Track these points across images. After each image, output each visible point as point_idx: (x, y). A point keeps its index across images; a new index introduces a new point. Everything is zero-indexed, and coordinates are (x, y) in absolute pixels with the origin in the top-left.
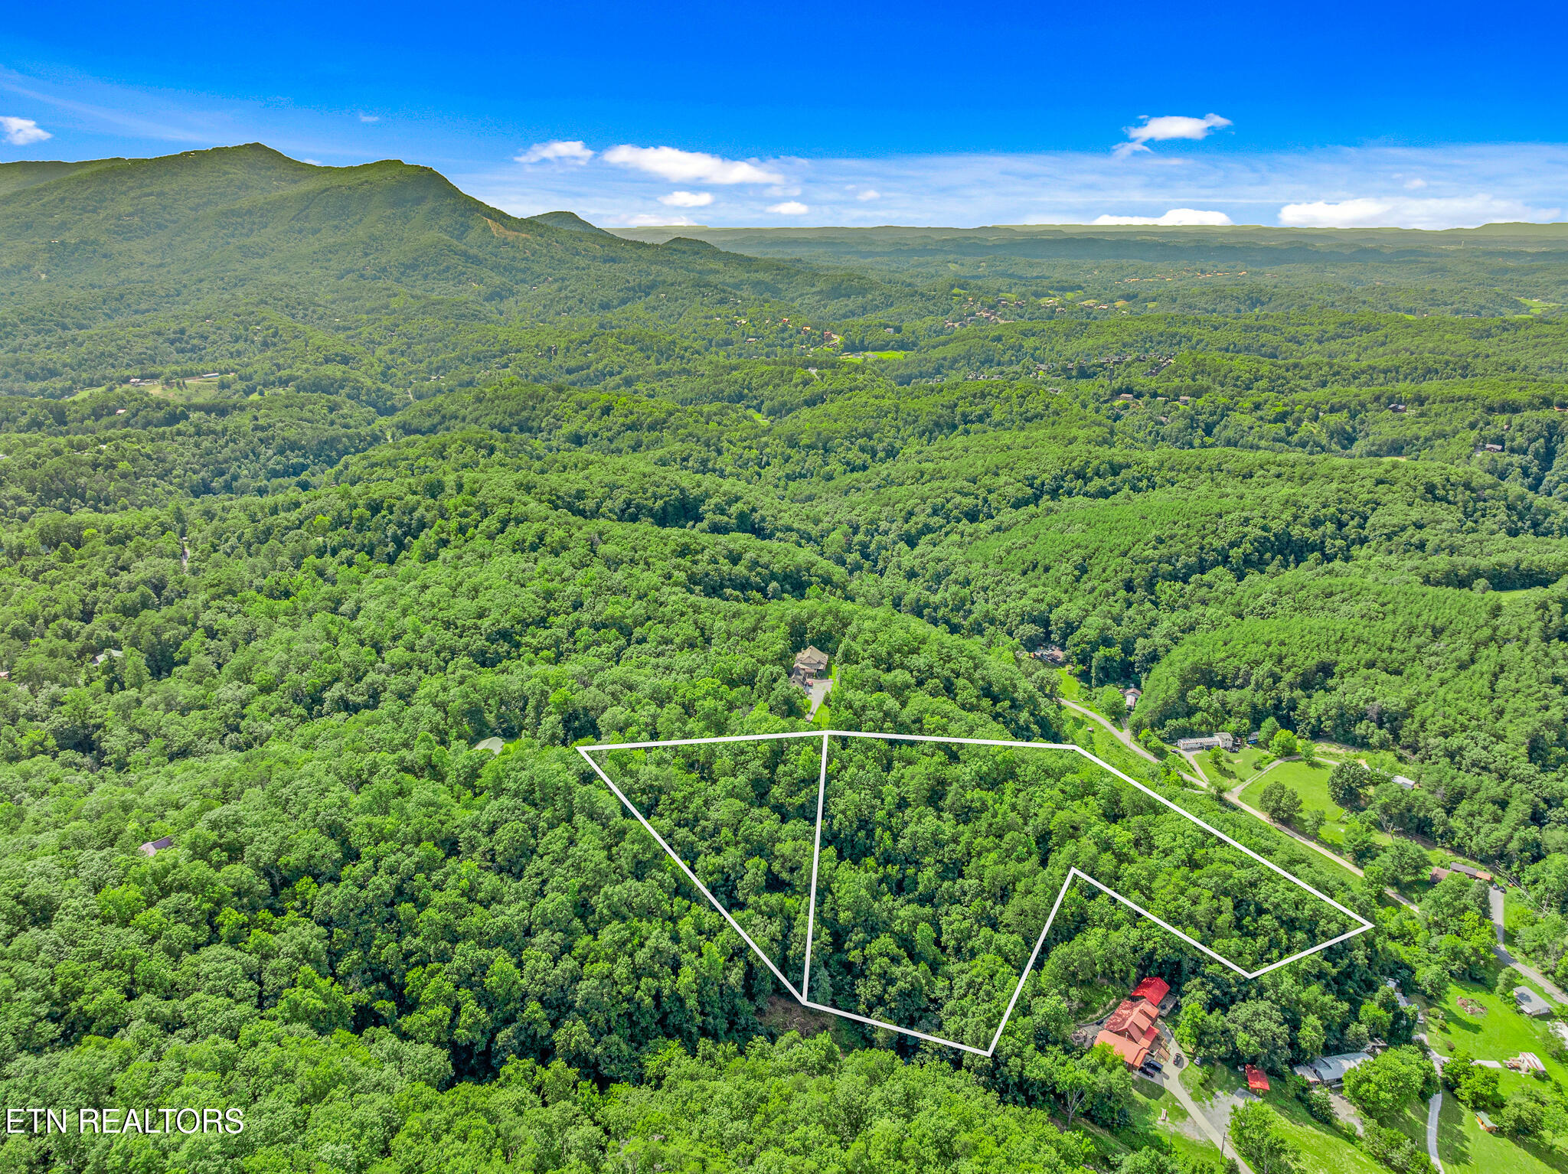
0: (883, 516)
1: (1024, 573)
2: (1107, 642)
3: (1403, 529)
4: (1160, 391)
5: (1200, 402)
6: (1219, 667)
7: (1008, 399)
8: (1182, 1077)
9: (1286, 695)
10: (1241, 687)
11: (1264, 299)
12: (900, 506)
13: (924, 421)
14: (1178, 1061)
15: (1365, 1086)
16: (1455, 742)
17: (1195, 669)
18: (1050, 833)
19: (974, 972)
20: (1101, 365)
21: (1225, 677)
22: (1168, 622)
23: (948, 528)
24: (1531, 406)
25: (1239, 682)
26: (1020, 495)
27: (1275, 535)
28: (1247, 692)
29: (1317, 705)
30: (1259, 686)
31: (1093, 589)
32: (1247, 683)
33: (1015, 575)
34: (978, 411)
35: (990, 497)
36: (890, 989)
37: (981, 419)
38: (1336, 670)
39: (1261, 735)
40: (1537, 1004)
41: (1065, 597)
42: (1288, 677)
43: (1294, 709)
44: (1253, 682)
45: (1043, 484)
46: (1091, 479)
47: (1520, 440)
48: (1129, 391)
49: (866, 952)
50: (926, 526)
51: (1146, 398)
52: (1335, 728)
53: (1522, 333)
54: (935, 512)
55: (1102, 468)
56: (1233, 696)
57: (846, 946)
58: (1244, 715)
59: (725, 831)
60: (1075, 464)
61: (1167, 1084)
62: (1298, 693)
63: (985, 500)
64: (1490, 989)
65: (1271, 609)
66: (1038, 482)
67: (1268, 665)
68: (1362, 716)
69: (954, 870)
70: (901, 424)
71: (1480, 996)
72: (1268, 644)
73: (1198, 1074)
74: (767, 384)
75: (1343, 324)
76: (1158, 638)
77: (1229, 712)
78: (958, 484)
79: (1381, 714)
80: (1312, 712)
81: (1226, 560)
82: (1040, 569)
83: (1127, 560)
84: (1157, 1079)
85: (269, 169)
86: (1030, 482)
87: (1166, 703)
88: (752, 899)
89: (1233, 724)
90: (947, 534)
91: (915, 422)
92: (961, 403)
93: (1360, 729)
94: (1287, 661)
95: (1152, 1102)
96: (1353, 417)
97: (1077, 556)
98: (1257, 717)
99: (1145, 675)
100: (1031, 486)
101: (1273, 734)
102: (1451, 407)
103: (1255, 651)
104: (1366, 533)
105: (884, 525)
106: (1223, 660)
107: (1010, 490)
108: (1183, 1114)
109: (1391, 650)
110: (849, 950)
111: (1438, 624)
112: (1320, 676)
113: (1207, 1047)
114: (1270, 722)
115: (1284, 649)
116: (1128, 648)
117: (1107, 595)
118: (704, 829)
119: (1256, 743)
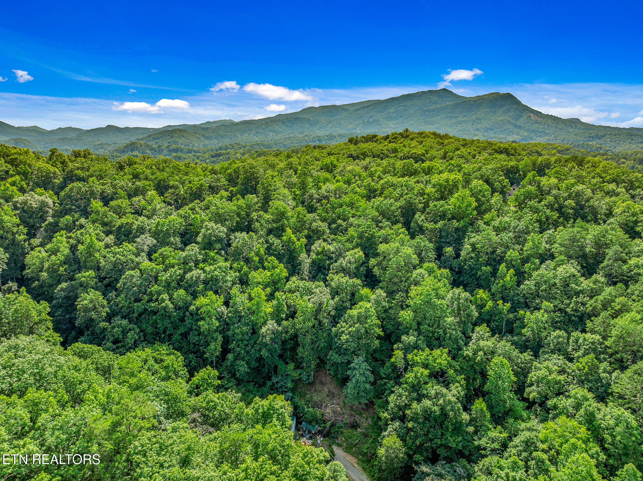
85: (446, 97)
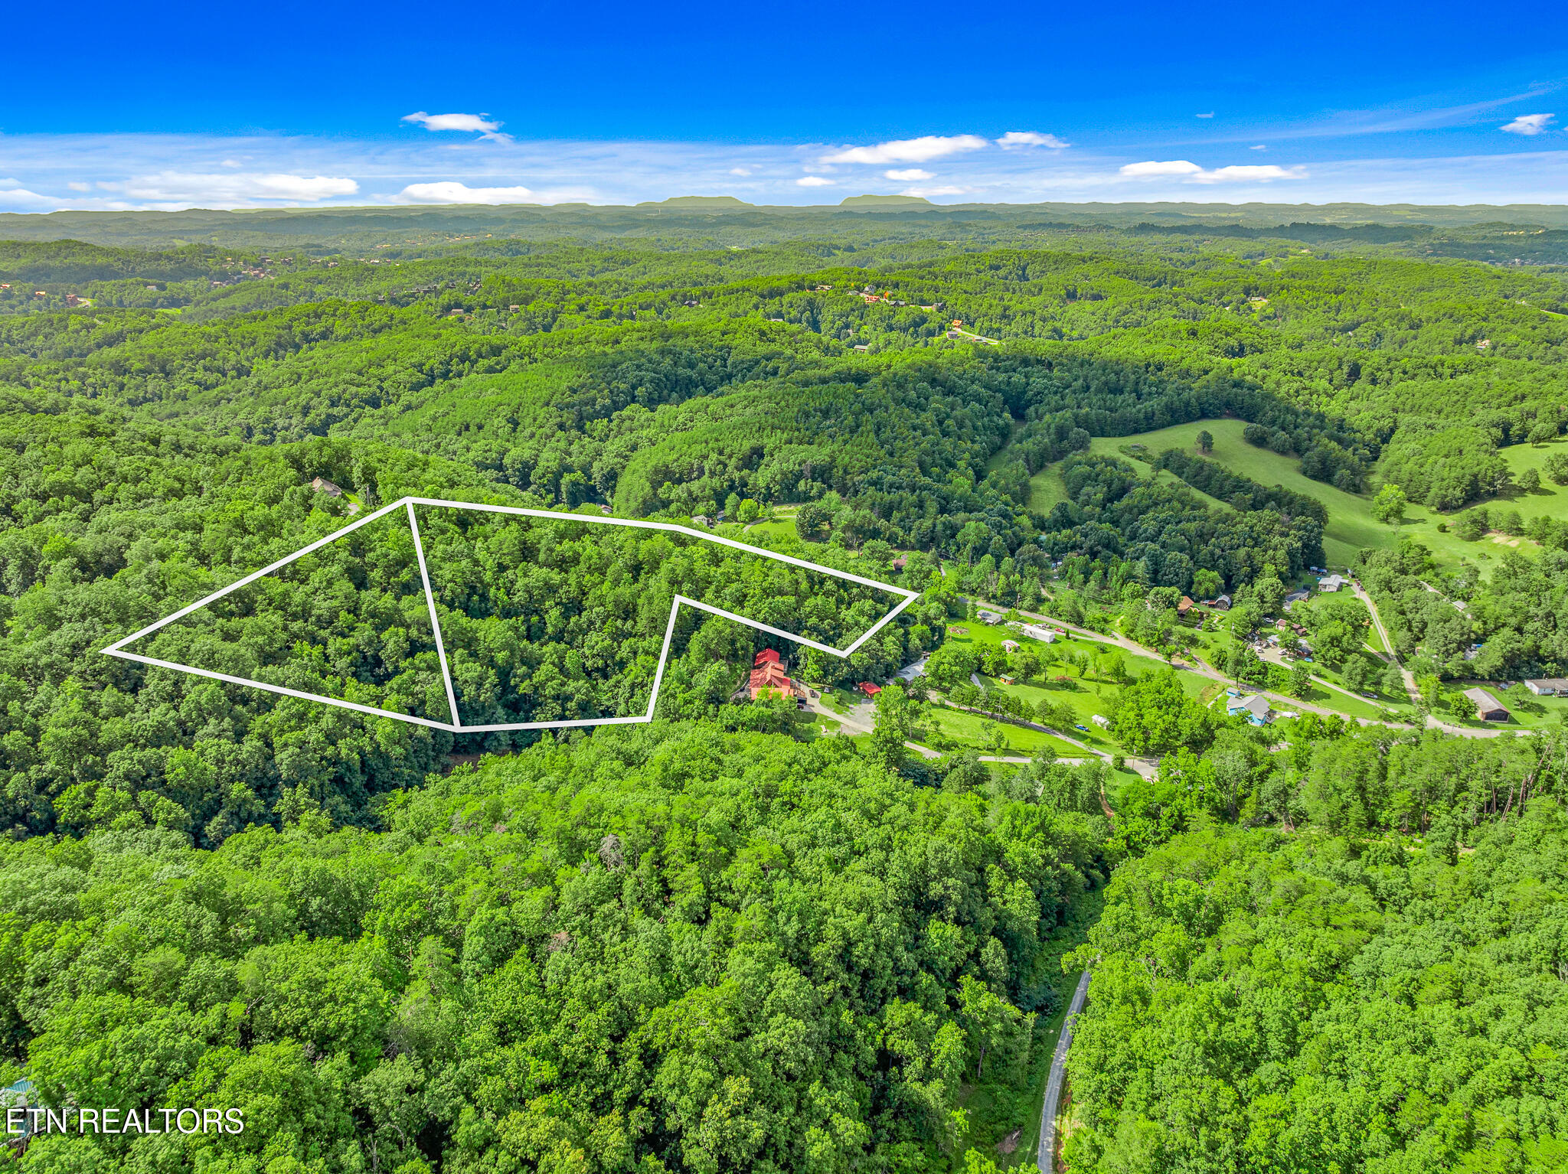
0: (276, 414)
1: (459, 434)
2: (569, 469)
3: (757, 362)
4: (489, 303)
5: (531, 308)
6: (674, 467)
7: (346, 315)
8: (821, 702)
9: (737, 475)
10: (699, 477)
11: (523, 250)
12: (293, 402)
13: (263, 342)
14: (813, 695)
15: (941, 667)
16: (874, 474)
17: (656, 471)
18: (641, 563)
19: (632, 676)
20: (413, 295)
21: (681, 474)
22: (614, 445)
23: (354, 415)
24: (790, 290)
25: (695, 475)
26: (414, 380)
27: (665, 376)
28: (705, 478)
29: (761, 478)
30: (713, 474)
31: (532, 436)
32: (702, 472)
33: (452, 435)
34: (319, 328)
35: (385, 385)
36: (569, 705)
37: (324, 336)
38: (766, 451)
39: (728, 512)
40: (994, 618)
41: (509, 445)
42: (733, 462)
43: (746, 485)
44: (707, 472)
45: (432, 369)
46: (476, 361)
47: (794, 313)
48: (458, 305)
49: (535, 680)
50: (329, 416)
51: (478, 310)
52: (781, 491)
53: (743, 260)
54: (333, 404)
55: (483, 350)
56: (695, 486)
57: (512, 683)
58: (709, 499)
59: (343, 614)
60: (457, 348)
61: (815, 710)
62: (746, 472)
63: (381, 389)
64: (964, 619)
65: (690, 424)
66: (426, 368)
67: (714, 456)
68: (799, 476)
69: (574, 607)
70: (238, 347)
71: (960, 624)
72: (707, 442)
73: (832, 698)
74: (35, 334)
75: (606, 260)
76: (609, 460)
77: (695, 500)
78: (347, 376)
79: (814, 470)
80: (761, 483)
81: (634, 400)
82: (473, 429)
83: (552, 409)
84: (806, 709)
86: (419, 367)
87: (644, 502)
88: (403, 664)
89: (701, 508)
90: (355, 421)
91: (253, 344)
92: (295, 324)
93: (802, 486)
94: (727, 451)
95: (812, 724)
96: (660, 313)
97: (505, 411)
98: (720, 498)
99: (609, 493)
100: (421, 371)
101: (737, 506)
102: (733, 297)
103: (698, 449)
104: (729, 369)
105: (281, 423)
106: (676, 460)
107: (402, 376)
108: (837, 724)
109: (799, 430)
110: (516, 686)
111: (823, 407)
112: (754, 458)
113: (832, 675)
114: (732, 498)
115: (721, 444)
116: (586, 470)
117: (548, 437)
118: (319, 617)
119: (725, 519)
